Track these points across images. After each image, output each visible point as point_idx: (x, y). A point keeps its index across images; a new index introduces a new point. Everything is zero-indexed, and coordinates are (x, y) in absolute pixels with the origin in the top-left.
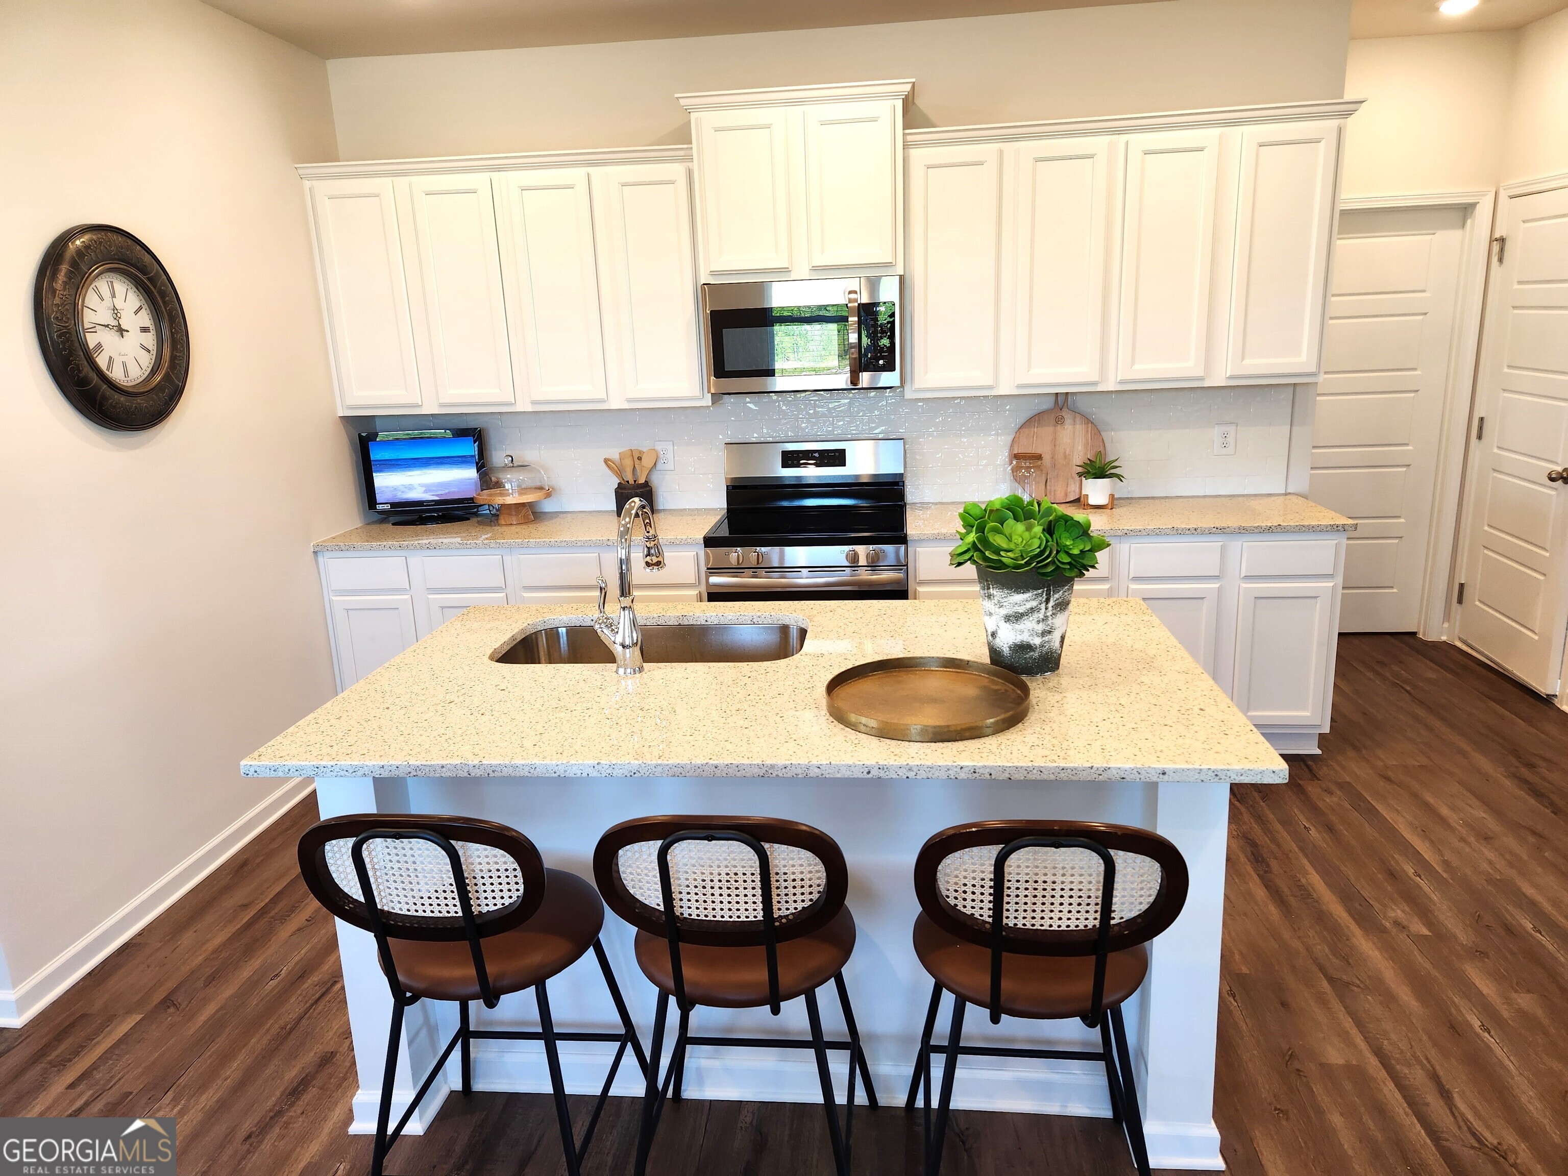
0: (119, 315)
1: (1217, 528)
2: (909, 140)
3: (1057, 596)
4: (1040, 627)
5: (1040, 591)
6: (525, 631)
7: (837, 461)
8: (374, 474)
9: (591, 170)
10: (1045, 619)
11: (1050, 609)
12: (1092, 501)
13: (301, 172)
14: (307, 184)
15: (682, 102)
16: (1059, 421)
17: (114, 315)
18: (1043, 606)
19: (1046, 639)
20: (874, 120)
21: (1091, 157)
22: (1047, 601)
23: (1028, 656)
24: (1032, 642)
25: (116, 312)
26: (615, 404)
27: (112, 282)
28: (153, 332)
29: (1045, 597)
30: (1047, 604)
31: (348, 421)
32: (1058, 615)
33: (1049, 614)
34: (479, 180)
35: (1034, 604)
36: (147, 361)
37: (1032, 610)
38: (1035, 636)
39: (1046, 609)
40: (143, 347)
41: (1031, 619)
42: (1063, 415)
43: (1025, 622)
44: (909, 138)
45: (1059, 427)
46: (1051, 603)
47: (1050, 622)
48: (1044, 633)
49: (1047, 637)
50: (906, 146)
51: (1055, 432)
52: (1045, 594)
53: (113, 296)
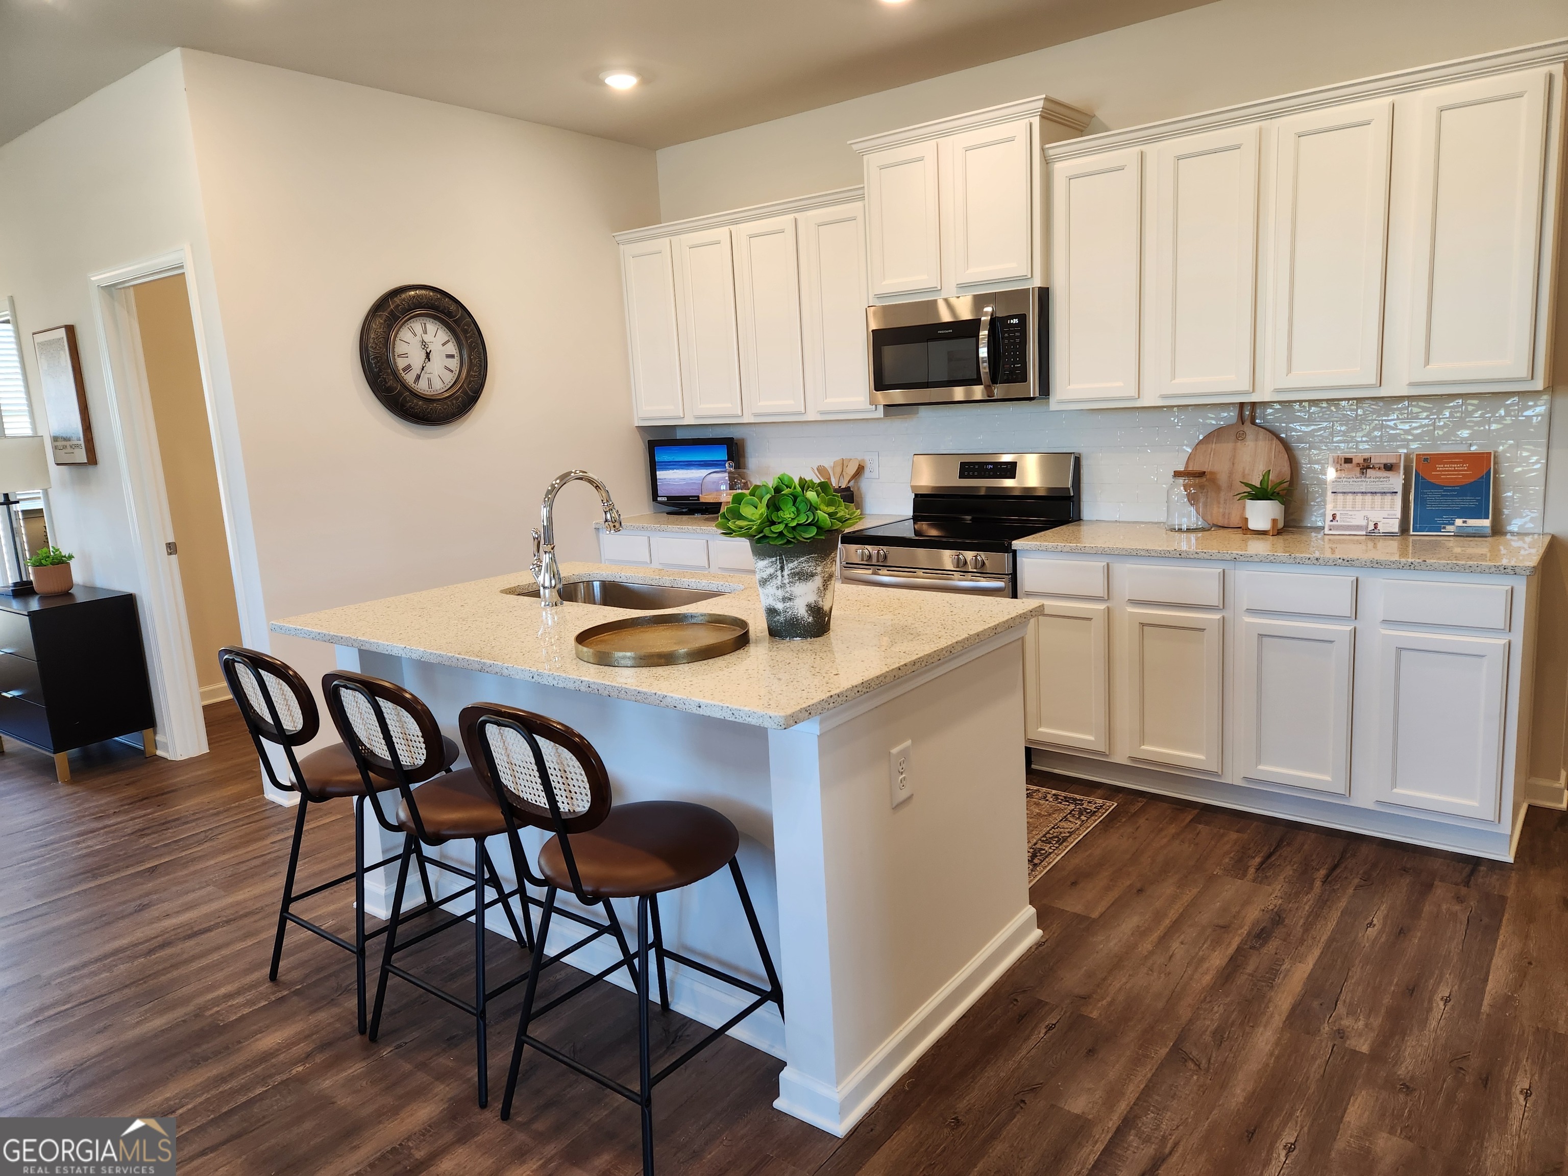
0: (427, 346)
1: (1343, 560)
2: (1051, 154)
3: (791, 565)
4: (780, 593)
5: (774, 559)
6: (568, 579)
7: (1008, 473)
8: (657, 472)
9: (796, 215)
10: (783, 586)
11: (786, 577)
12: (1252, 525)
13: (617, 239)
14: (621, 247)
15: (855, 147)
16: (1240, 437)
17: (423, 346)
18: (779, 573)
19: (788, 605)
20: (1012, 139)
21: (1238, 147)
22: (782, 569)
23: (775, 619)
24: (776, 607)
25: (424, 344)
26: (811, 416)
27: (425, 324)
28: (457, 358)
29: (779, 565)
30: (782, 571)
31: (643, 429)
32: (797, 584)
33: (786, 581)
34: (721, 233)
35: (771, 570)
36: (449, 378)
37: (771, 577)
38: (777, 601)
39: (783, 576)
40: (447, 368)
41: (772, 584)
42: (1245, 430)
43: (768, 587)
44: (1051, 152)
45: (1239, 444)
46: (786, 572)
47: (788, 589)
48: (784, 599)
49: (788, 604)
50: (1047, 162)
51: (1235, 449)
52: (778, 562)
53: (425, 332)
